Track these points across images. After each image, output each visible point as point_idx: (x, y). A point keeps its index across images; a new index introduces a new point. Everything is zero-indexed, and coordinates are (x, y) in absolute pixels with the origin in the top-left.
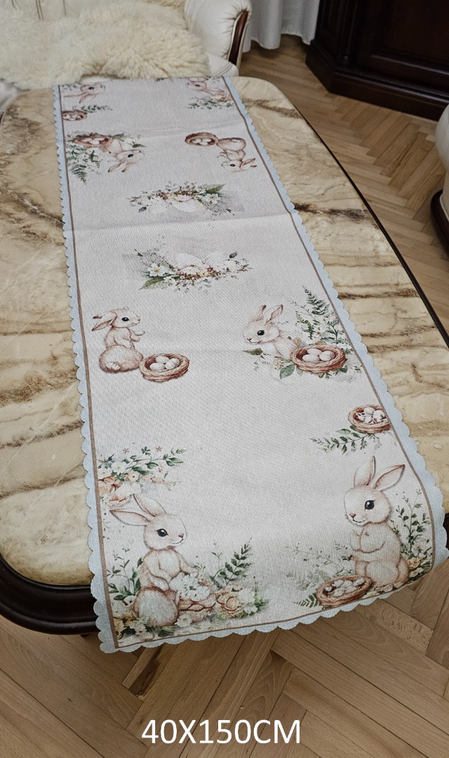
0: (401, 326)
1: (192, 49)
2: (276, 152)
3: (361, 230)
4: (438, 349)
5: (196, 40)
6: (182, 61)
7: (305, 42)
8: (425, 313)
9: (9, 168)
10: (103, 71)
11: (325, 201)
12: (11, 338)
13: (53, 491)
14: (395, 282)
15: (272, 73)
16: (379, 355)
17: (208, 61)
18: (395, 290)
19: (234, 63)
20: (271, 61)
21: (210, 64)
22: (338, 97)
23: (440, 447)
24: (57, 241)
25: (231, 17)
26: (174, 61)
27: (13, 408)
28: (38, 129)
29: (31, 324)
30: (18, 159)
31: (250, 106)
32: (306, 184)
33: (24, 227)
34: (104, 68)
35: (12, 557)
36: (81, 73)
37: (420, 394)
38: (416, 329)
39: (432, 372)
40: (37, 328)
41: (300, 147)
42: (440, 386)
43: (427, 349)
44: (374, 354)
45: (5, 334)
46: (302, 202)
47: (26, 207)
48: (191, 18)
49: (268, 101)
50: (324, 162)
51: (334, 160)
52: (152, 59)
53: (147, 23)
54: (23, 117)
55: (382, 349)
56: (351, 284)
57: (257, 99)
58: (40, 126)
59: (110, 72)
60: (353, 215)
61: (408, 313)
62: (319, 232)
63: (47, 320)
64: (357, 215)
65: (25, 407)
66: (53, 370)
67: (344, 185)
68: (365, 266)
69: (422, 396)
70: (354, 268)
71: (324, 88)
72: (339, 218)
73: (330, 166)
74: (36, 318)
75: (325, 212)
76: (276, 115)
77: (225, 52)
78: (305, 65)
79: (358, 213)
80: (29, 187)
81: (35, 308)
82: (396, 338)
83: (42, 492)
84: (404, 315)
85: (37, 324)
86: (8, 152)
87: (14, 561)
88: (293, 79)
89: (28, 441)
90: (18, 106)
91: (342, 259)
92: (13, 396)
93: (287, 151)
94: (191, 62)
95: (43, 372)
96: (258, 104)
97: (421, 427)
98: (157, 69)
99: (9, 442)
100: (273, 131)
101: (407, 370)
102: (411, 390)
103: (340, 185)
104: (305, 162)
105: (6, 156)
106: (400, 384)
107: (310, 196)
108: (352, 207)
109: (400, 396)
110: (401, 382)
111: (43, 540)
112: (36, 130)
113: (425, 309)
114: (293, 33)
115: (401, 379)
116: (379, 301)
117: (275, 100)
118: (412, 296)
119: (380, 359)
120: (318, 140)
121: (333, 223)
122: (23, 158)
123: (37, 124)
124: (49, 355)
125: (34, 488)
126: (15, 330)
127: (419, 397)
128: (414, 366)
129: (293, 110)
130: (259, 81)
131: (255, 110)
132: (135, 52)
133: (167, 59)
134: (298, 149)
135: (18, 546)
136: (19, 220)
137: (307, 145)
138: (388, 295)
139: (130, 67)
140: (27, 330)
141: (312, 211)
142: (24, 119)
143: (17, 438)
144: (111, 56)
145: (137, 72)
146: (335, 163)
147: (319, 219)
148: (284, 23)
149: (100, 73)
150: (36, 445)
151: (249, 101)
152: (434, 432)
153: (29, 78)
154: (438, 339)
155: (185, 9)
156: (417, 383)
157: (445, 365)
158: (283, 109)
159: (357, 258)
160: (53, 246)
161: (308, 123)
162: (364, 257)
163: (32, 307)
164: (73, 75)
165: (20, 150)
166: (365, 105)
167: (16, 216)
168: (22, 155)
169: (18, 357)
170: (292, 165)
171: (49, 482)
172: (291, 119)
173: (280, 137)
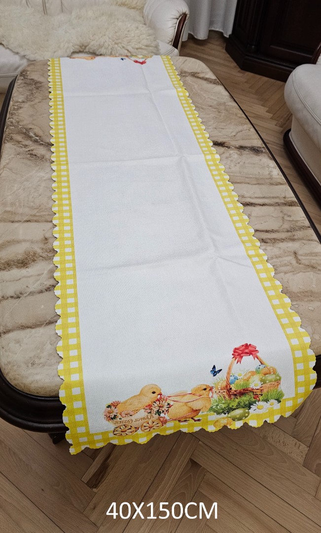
0: (287, 226)
1: (148, 38)
2: (204, 107)
3: (260, 160)
4: (312, 242)
5: (151, 31)
6: (141, 45)
7: (225, 36)
8: (304, 217)
9: (20, 111)
10: (87, 50)
11: (237, 140)
12: (16, 225)
13: (41, 330)
14: (283, 196)
15: (202, 55)
16: (271, 244)
17: (159, 46)
18: (283, 202)
19: (177, 48)
20: (203, 48)
21: (160, 48)
22: (247, 73)
23: (313, 309)
25: (175, 17)
26: (135, 44)
27: (15, 272)
28: (41, 86)
29: (31, 215)
30: (26, 105)
31: (186, 76)
32: (223, 129)
33: (29, 151)
34: (87, 48)
35: (10, 375)
36: (72, 51)
37: (299, 273)
38: (297, 228)
39: (308, 257)
40: (35, 218)
41: (220, 104)
42: (313, 267)
43: (304, 242)
44: (267, 244)
45: (13, 222)
46: (220, 140)
47: (31, 137)
48: (148, 18)
49: (199, 73)
50: (236, 115)
51: (243, 113)
52: (121, 43)
53: (118, 19)
54: (31, 78)
55: (273, 241)
56: (253, 196)
57: (192, 71)
58: (43, 84)
59: (91, 51)
60: (255, 150)
61: (292, 217)
62: (232, 161)
63: (42, 213)
64: (258, 151)
65: (24, 272)
66: (44, 247)
67: (250, 131)
68: (262, 184)
69: (301, 273)
70: (254, 186)
71: (237, 66)
72: (246, 152)
73: (240, 117)
74: (35, 212)
75: (236, 148)
76: (204, 83)
77: (171, 40)
78: (224, 51)
79: (259, 149)
80: (33, 124)
81: (34, 205)
82: (283, 233)
83: (33, 331)
84: (289, 219)
85: (35, 215)
86: (20, 100)
87: (12, 377)
88: (216, 60)
89: (25, 295)
90: (28, 71)
91: (247, 179)
92: (16, 264)
93: (211, 106)
94: (146, 46)
95: (37, 248)
96: (192, 75)
97: (300, 295)
98: (124, 50)
99: (12, 295)
100: (202, 93)
101: (290, 255)
102: (293, 270)
103: (246, 130)
104: (223, 114)
105: (19, 103)
106: (286, 265)
107: (225, 137)
108: (255, 145)
109: (285, 273)
110: (286, 263)
111: (33, 364)
112: (39, 87)
113: (304, 215)
114: (217, 30)
115: (286, 262)
116: (272, 208)
117: (203, 73)
118: (295, 205)
119: (271, 248)
120: (232, 100)
121: (241, 155)
122: (30, 105)
123: (40, 83)
124: (42, 237)
125: (28, 327)
126: (20, 219)
127: (298, 275)
128: (295, 253)
129: (215, 80)
130: (194, 60)
131: (189, 79)
132: (109, 38)
133: (130, 43)
134: (218, 105)
135: (15, 368)
136: (26, 146)
137: (225, 103)
138: (278, 204)
139: (105, 48)
140: (28, 220)
141: (227, 147)
142: (32, 79)
143: (18, 293)
144: (92, 40)
145: (110, 51)
146: (244, 116)
147: (231, 152)
148: (211, 23)
149: (85, 51)
150: (31, 298)
151: (185, 72)
152: (309, 298)
153: (36, 53)
154: (312, 235)
155: (144, 11)
156: (297, 264)
157: (317, 253)
158: (209, 78)
159: (257, 179)
160: (48, 164)
161: (225, 88)
162: (262, 179)
163: (32, 204)
164: (66, 51)
165: (27, 100)
166: (265, 79)
167: (24, 143)
168: (29, 103)
169: (21, 237)
170: (213, 115)
171: (39, 323)
172: (214, 85)
173: (207, 97)
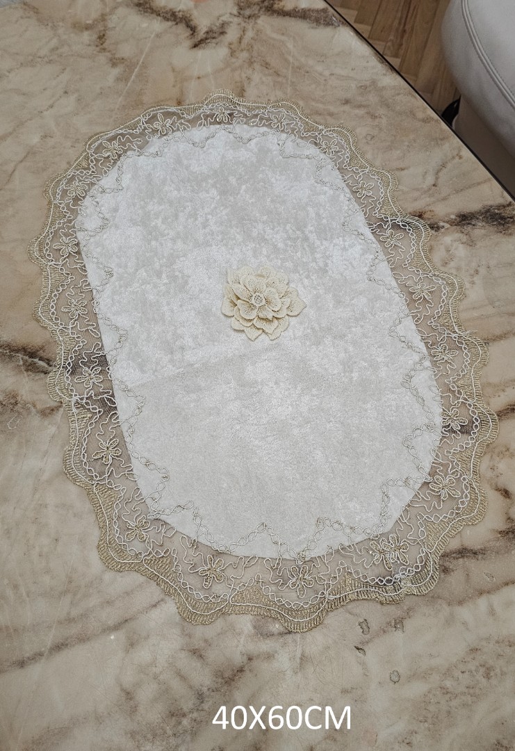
2: (332, 109)
11: (444, 199)
12: (35, 671)
24: (39, 407)
29: (60, 622)
32: (402, 169)
40: (74, 630)
41: (364, 89)
45: (22, 664)
50: (412, 113)
60: (496, 218)
62: (458, 269)
63: (84, 606)
64: (503, 218)
66: (135, 725)
67: (460, 157)
72: (480, 230)
74: (64, 607)
75: (452, 223)
76: (301, 26)
79: (504, 213)
81: (54, 583)
85: (70, 620)
93: (347, 102)
95: (119, 737)
103: (453, 158)
104: (384, 121)
107: (416, 194)
108: (490, 203)
121: (472, 242)
124: (116, 691)
126: (36, 653)
129: (324, 10)
134: (363, 94)
137: (374, 82)
140: (58, 641)
141: (433, 226)
147: (448, 239)
158: (309, 10)
160: (36, 421)
161: (358, 33)
163: (47, 580)
169: (63, 712)
172: (329, 30)
173: (327, 73)
